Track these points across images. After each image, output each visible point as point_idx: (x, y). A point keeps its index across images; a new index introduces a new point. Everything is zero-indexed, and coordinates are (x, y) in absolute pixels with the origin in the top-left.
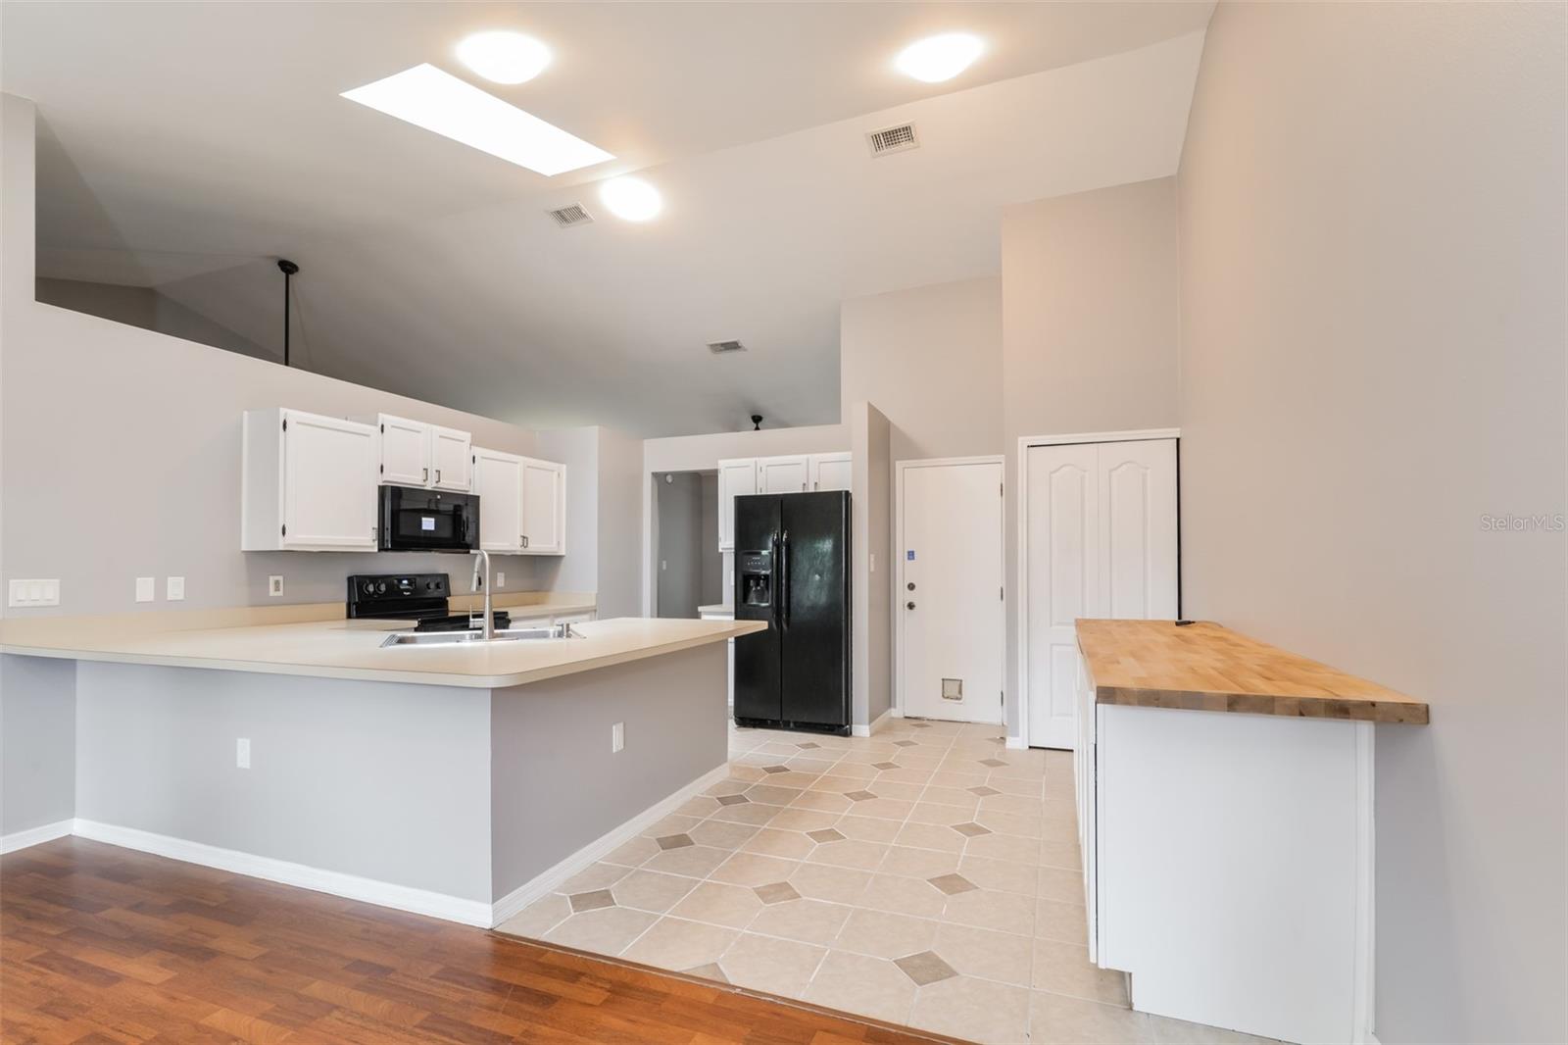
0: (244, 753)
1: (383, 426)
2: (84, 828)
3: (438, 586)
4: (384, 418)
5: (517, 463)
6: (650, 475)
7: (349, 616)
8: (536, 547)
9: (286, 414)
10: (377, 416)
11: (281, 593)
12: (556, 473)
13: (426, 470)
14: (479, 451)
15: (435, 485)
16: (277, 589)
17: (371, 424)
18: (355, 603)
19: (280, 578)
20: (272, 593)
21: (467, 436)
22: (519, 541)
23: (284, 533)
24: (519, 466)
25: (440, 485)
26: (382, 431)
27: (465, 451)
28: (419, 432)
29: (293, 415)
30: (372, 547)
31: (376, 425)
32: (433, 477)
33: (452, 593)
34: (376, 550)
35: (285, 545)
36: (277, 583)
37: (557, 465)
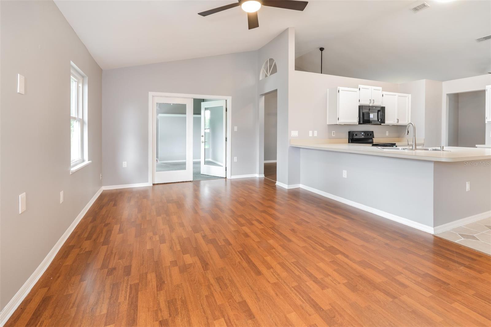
0: (345, 174)
1: (360, 88)
2: (302, 186)
3: (371, 135)
4: (361, 86)
5: (396, 95)
6: (446, 95)
7: (349, 142)
8: (401, 123)
9: (339, 88)
10: (358, 85)
11: (334, 136)
12: (407, 98)
13: (370, 100)
14: (384, 93)
15: (372, 104)
16: (334, 135)
17: (356, 88)
18: (351, 139)
19: (334, 132)
20: (333, 135)
21: (381, 88)
22: (396, 121)
23: (338, 120)
24: (396, 96)
25: (374, 104)
26: (360, 90)
27: (381, 93)
28: (368, 89)
29: (341, 88)
30: (357, 123)
31: (358, 88)
32: (372, 101)
33: (374, 137)
34: (358, 124)
35: (339, 123)
36: (334, 133)
37: (408, 95)
